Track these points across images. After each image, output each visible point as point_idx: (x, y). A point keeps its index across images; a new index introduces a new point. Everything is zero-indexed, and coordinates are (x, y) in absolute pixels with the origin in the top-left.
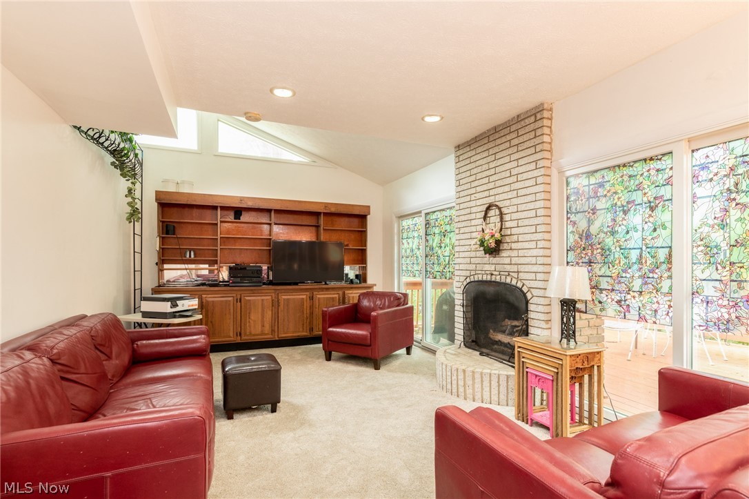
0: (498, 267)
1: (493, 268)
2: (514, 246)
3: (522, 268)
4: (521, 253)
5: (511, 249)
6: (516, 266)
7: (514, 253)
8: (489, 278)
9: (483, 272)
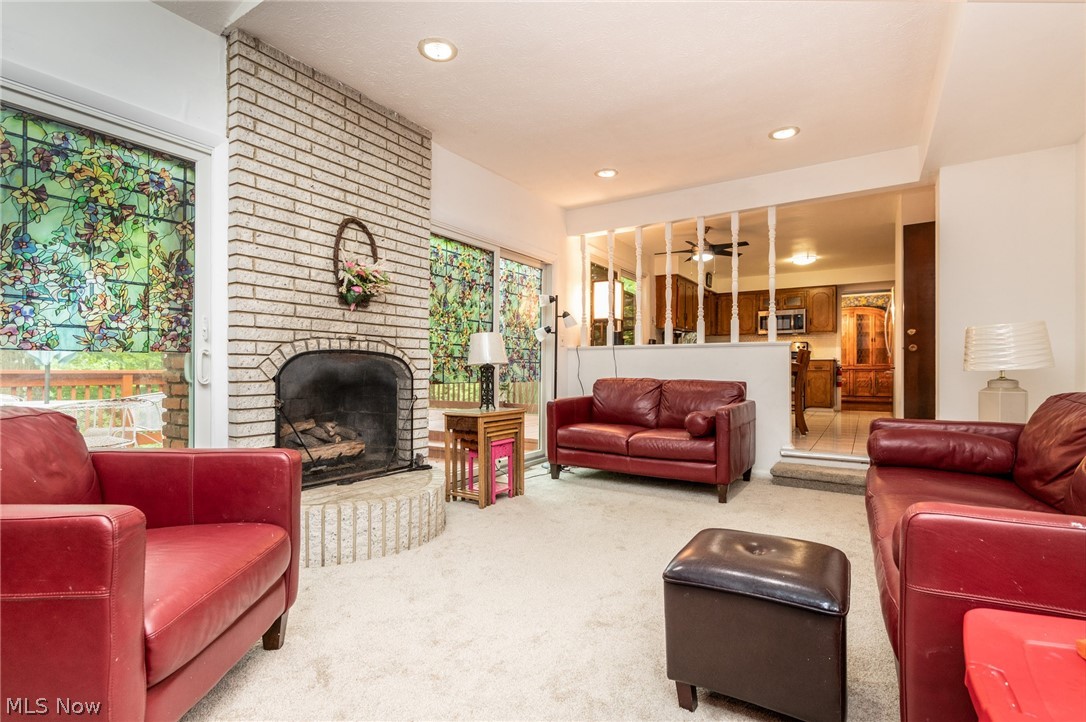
0: (363, 329)
1: (352, 328)
2: (390, 298)
3: (402, 332)
4: (400, 311)
5: (385, 303)
6: (394, 329)
7: (390, 310)
8: (345, 345)
9: (332, 335)
